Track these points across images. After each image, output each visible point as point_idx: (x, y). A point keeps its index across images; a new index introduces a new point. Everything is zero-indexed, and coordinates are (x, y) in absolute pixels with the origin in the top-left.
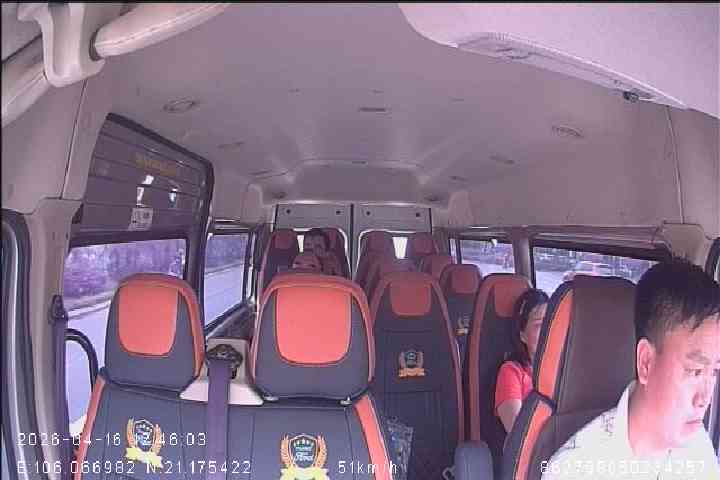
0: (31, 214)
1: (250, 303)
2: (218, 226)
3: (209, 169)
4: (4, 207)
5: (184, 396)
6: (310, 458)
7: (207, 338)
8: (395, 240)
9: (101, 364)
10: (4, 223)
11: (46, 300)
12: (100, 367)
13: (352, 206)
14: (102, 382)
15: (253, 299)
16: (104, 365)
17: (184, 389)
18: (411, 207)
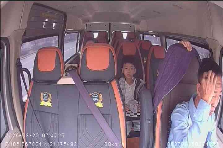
0: (10, 36)
1: (78, 53)
2: (68, 31)
3: (65, 15)
4: (1, 36)
5: (58, 83)
6: (97, 100)
7: (65, 65)
8: (123, 34)
9: (32, 77)
10: (1, 41)
11: (15, 60)
12: (32, 78)
13: (110, 24)
14: (32, 82)
15: (79, 52)
16: (33, 77)
17: (58, 81)
18: (129, 24)
